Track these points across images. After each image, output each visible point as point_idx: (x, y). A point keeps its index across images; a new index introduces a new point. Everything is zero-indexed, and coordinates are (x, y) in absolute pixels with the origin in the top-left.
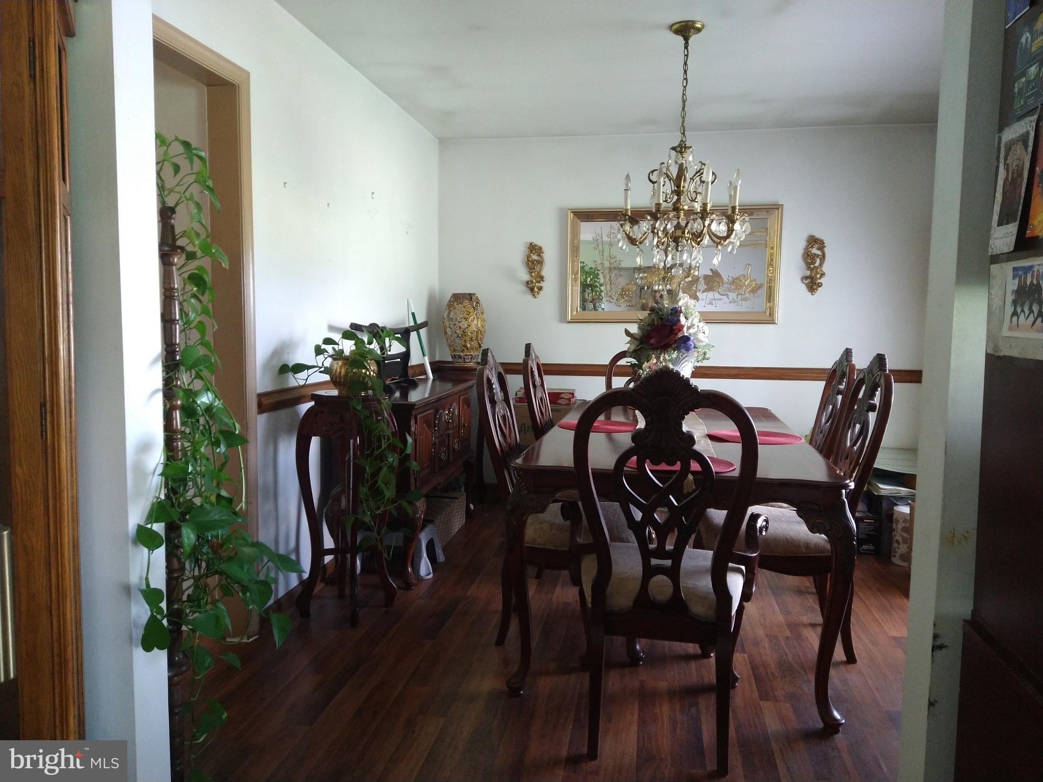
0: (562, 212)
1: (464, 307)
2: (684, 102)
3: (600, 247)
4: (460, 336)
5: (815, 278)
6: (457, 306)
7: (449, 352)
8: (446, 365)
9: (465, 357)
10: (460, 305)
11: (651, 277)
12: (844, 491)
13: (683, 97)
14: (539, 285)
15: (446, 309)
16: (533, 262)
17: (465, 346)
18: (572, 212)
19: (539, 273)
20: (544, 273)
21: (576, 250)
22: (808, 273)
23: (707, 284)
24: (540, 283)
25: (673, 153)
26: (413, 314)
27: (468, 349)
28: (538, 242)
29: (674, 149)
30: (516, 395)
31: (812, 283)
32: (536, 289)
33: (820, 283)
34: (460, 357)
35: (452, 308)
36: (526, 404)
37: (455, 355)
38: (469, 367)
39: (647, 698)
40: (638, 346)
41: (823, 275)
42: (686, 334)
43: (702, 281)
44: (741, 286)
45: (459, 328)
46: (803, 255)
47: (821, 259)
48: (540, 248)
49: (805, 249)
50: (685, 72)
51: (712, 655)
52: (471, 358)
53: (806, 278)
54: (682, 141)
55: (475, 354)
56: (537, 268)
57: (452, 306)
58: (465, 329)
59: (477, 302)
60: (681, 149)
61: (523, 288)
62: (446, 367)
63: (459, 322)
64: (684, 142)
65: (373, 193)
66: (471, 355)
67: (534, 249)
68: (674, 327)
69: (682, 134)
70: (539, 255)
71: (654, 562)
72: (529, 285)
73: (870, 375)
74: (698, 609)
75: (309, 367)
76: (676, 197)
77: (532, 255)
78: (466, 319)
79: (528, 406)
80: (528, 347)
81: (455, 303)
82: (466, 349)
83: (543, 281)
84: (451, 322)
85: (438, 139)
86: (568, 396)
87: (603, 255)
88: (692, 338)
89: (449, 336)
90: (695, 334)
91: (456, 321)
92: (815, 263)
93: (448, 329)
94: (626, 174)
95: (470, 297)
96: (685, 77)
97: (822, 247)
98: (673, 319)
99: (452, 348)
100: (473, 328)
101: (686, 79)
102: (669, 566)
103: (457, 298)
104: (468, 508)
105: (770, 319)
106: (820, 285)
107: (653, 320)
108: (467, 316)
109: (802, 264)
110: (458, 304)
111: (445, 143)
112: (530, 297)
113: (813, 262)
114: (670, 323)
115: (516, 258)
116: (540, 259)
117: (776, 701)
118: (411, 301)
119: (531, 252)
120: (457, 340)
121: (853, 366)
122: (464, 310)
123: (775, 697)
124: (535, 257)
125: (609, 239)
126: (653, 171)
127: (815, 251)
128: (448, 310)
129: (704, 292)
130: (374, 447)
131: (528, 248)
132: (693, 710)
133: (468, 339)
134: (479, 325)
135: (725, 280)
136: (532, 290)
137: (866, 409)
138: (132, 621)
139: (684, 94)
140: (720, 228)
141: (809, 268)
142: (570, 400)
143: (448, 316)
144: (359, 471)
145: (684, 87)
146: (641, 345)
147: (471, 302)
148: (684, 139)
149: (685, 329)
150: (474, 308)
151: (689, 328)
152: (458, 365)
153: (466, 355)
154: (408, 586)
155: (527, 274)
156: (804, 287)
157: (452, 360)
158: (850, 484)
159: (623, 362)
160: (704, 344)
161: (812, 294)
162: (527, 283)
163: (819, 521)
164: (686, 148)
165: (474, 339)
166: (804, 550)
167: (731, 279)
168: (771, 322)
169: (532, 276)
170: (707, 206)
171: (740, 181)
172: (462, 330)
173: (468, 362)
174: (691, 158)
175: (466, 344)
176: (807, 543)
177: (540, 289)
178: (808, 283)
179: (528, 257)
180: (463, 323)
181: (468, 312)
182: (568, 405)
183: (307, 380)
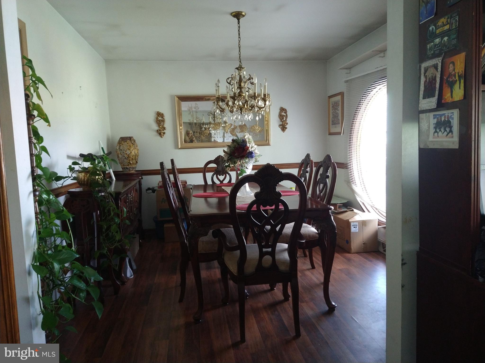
0: (172, 97)
1: (128, 144)
2: (239, 48)
3: (192, 113)
4: (127, 158)
5: (284, 125)
6: (124, 143)
7: (120, 166)
8: (120, 173)
9: (130, 168)
10: (125, 143)
11: (216, 127)
12: (330, 211)
13: (239, 46)
14: (163, 131)
15: (118, 145)
16: (159, 121)
17: (130, 163)
18: (177, 97)
19: (163, 126)
20: (165, 126)
21: (180, 114)
22: (281, 123)
23: (241, 129)
24: (164, 130)
25: (236, 70)
26: (102, 148)
27: (131, 164)
28: (161, 111)
29: (237, 68)
30: (158, 184)
31: (283, 128)
32: (162, 134)
33: (286, 127)
34: (127, 168)
35: (121, 145)
36: (163, 189)
37: (124, 168)
38: (132, 173)
39: (256, 311)
40: (228, 157)
41: (287, 124)
42: (251, 151)
43: (238, 128)
44: (255, 129)
45: (126, 154)
46: (279, 115)
47: (286, 117)
48: (163, 114)
49: (279, 113)
50: (239, 34)
51: (275, 288)
52: (133, 169)
53: (281, 125)
54: (240, 65)
55: (135, 166)
56: (162, 124)
57: (121, 143)
58: (129, 154)
59: (134, 141)
60: (239, 68)
61: (156, 133)
62: (120, 174)
63: (126, 151)
64: (241, 66)
65: (80, 87)
66: (132, 167)
67: (159, 114)
68: (245, 148)
69: (240, 62)
70: (162, 117)
71: (264, 250)
72: (158, 132)
73: (325, 163)
74: (282, 268)
75: (64, 178)
76: (239, 90)
77: (159, 117)
78: (129, 149)
79: (164, 189)
80: (172, 161)
81: (123, 142)
82: (130, 165)
83: (165, 130)
84: (121, 151)
85: (105, 60)
86: (184, 183)
87: (193, 117)
88: (254, 152)
89: (120, 158)
90: (254, 150)
91: (124, 151)
92: (284, 119)
93: (120, 155)
94: (218, 79)
95: (130, 138)
96: (239, 37)
97: (286, 112)
98: (244, 144)
99: (122, 164)
100: (133, 153)
101: (240, 38)
102: (271, 251)
103: (123, 139)
104: (140, 241)
105: (268, 144)
106: (286, 128)
107: (235, 145)
108: (129, 148)
109: (279, 119)
110: (124, 142)
111: (108, 62)
112: (159, 137)
113: (283, 118)
114: (243, 146)
115: (151, 119)
116: (163, 119)
117: (307, 302)
118: (101, 142)
119: (158, 116)
120: (126, 160)
121: (312, 161)
122: (128, 145)
123: (305, 301)
124: (160, 118)
125: (195, 109)
126: (228, 78)
127: (283, 114)
128: (119, 145)
129: (239, 133)
130: (107, 215)
131: (157, 114)
132: (276, 313)
133: (131, 159)
134: (136, 152)
135: (248, 127)
136: (160, 134)
137: (325, 177)
138: (31, 316)
139: (239, 44)
140: (261, 103)
141: (281, 121)
142: (185, 185)
143: (119, 148)
144: (100, 228)
145: (239, 41)
146: (231, 157)
147: (131, 141)
148: (241, 64)
149: (250, 148)
150: (133, 144)
151: (251, 148)
152: (126, 172)
153: (130, 167)
154: (123, 283)
155: (157, 126)
156: (280, 129)
157: (122, 170)
158: (332, 208)
159: (209, 166)
160: (258, 155)
161: (283, 132)
162: (157, 131)
163: (322, 224)
164: (242, 68)
165: (134, 159)
166: (308, 238)
167: (250, 126)
168: (268, 145)
169: (160, 127)
170: (256, 94)
171: (267, 83)
172: (127, 155)
173: (131, 171)
174: (245, 73)
175: (130, 162)
176: (310, 235)
177: (164, 133)
178: (281, 128)
179: (157, 118)
180: (128, 151)
181: (130, 146)
182: (184, 187)
183: (62, 184)
